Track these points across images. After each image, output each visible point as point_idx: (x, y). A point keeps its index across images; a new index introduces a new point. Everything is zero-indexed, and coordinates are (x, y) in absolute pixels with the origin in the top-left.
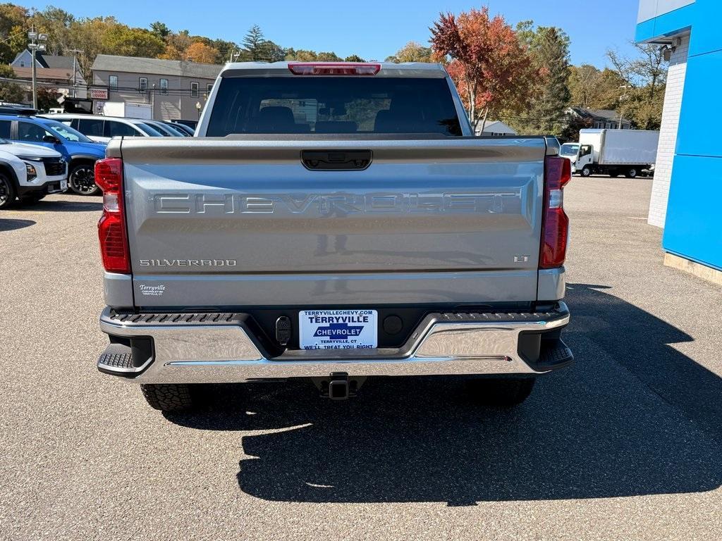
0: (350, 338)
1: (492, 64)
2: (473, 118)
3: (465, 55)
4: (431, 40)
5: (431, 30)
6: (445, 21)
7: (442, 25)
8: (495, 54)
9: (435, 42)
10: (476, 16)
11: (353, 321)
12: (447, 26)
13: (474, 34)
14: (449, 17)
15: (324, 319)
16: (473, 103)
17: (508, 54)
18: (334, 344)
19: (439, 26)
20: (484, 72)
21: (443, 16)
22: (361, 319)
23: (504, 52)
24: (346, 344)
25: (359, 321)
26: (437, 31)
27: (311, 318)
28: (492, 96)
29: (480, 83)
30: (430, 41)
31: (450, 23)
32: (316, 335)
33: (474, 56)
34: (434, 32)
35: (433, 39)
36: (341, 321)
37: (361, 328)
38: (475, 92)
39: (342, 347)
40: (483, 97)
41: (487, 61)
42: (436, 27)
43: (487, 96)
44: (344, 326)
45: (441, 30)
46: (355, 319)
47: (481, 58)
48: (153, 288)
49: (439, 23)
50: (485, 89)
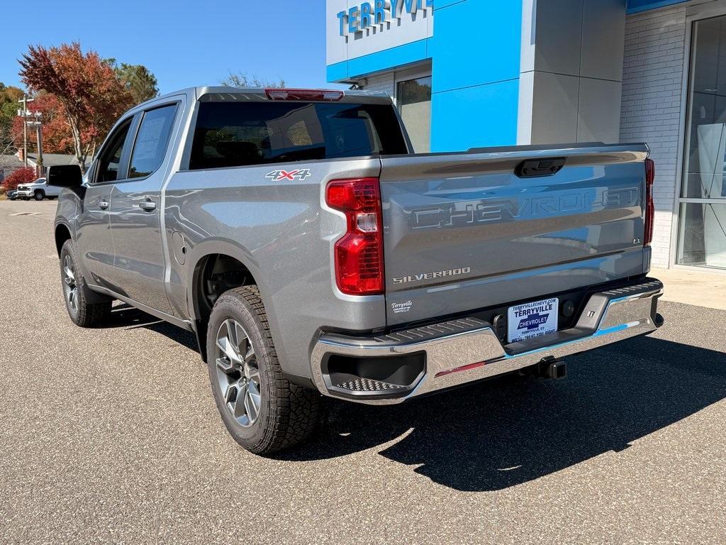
0: (540, 326)
1: (94, 100)
2: (80, 154)
3: (64, 89)
4: (21, 73)
5: (20, 62)
6: (36, 55)
7: (32, 58)
8: (95, 90)
9: (27, 76)
10: (69, 51)
11: (543, 310)
12: (39, 60)
13: (70, 69)
14: (41, 51)
15: (524, 312)
16: (78, 139)
17: (109, 91)
18: (530, 334)
19: (29, 59)
20: (87, 107)
21: (32, 49)
22: (548, 308)
23: (104, 88)
24: (538, 332)
25: (546, 310)
26: (28, 64)
27: (516, 313)
28: (98, 132)
29: (83, 118)
30: (20, 75)
31: (43, 56)
32: (519, 328)
33: (74, 91)
34: (24, 65)
35: (25, 73)
36: (535, 312)
37: (547, 315)
38: (78, 127)
39: (536, 335)
40: (88, 132)
41: (88, 96)
42: (26, 60)
43: (92, 130)
44: (537, 316)
45: (33, 64)
46: (544, 309)
47: (80, 93)
48: (402, 305)
49: (30, 57)
50: (88, 124)
